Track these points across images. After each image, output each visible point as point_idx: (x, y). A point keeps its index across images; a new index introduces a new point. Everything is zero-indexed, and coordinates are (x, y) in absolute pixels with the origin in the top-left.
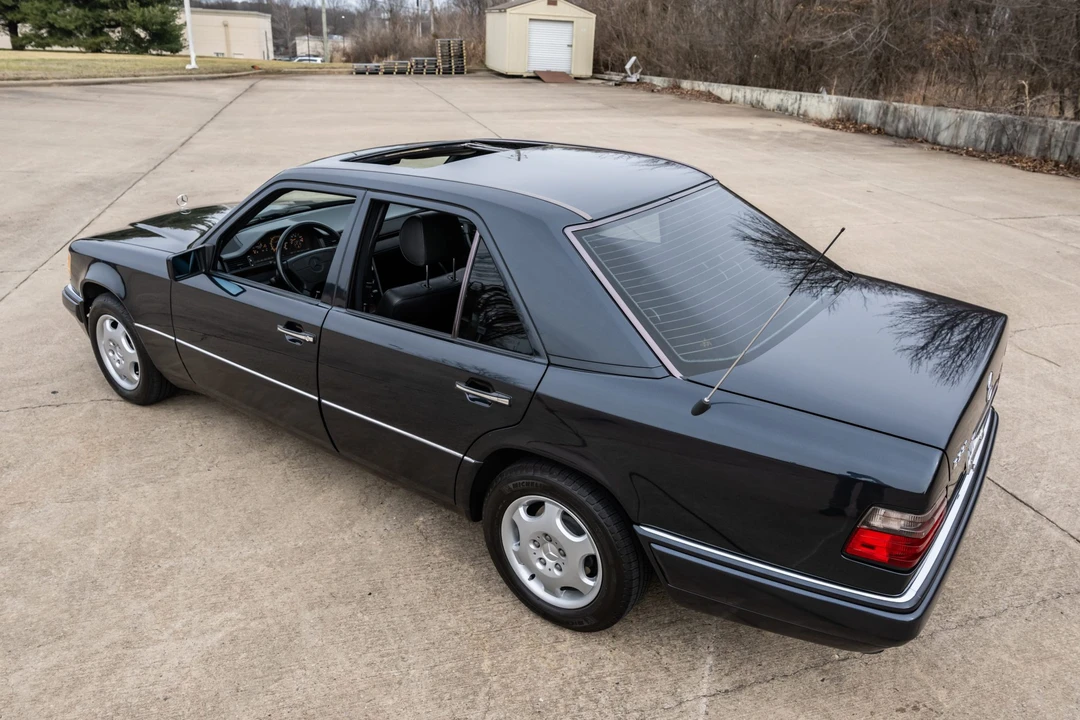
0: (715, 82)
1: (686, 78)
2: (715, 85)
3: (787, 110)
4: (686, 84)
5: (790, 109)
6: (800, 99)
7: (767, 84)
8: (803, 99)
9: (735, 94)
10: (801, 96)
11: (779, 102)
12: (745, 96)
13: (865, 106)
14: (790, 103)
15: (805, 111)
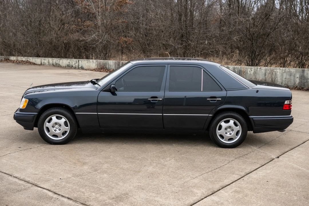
0: (31, 57)
1: (14, 55)
2: (31, 58)
3: (73, 66)
4: (12, 58)
5: (74, 66)
6: (78, 62)
7: (60, 57)
8: (80, 62)
9: (43, 61)
10: (79, 61)
11: (68, 63)
12: (49, 62)
13: (109, 63)
14: (73, 64)
15: (82, 66)
